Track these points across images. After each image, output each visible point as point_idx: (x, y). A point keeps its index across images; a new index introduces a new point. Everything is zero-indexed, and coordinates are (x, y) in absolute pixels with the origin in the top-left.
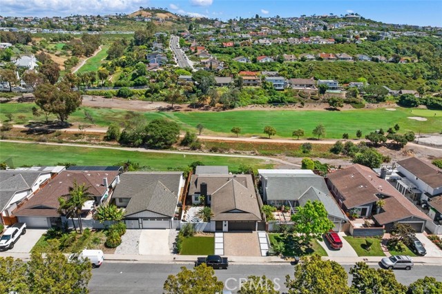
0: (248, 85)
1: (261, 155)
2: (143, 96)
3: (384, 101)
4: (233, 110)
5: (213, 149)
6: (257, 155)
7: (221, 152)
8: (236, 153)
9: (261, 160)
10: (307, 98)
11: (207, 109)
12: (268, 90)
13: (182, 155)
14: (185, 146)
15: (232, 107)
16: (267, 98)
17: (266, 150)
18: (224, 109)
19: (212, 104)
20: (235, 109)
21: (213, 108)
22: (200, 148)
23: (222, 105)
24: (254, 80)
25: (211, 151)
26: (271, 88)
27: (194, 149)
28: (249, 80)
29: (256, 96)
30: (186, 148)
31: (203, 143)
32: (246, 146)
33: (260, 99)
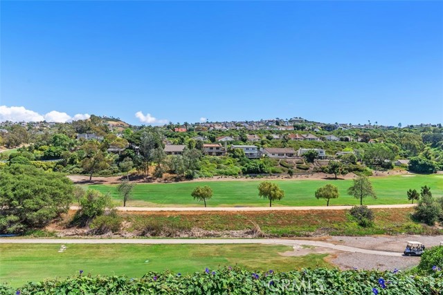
0: (210, 154)
1: (271, 237)
2: (51, 169)
3: (392, 168)
4: (191, 181)
5: (149, 229)
6: (261, 236)
7: (170, 236)
8: (208, 236)
9: (281, 247)
10: (292, 167)
11: (149, 180)
12: (238, 159)
13: (58, 246)
14: (80, 227)
15: (190, 177)
16: (239, 168)
17: (276, 225)
18: (177, 180)
19: (158, 175)
20: (195, 180)
21: (158, 179)
22: (116, 230)
23: (174, 175)
24: (218, 148)
25: (143, 234)
26: (243, 156)
27: (100, 232)
28: (212, 148)
29: (222, 165)
30: (80, 231)
31: (128, 219)
32: (227, 222)
33: (229, 169)
